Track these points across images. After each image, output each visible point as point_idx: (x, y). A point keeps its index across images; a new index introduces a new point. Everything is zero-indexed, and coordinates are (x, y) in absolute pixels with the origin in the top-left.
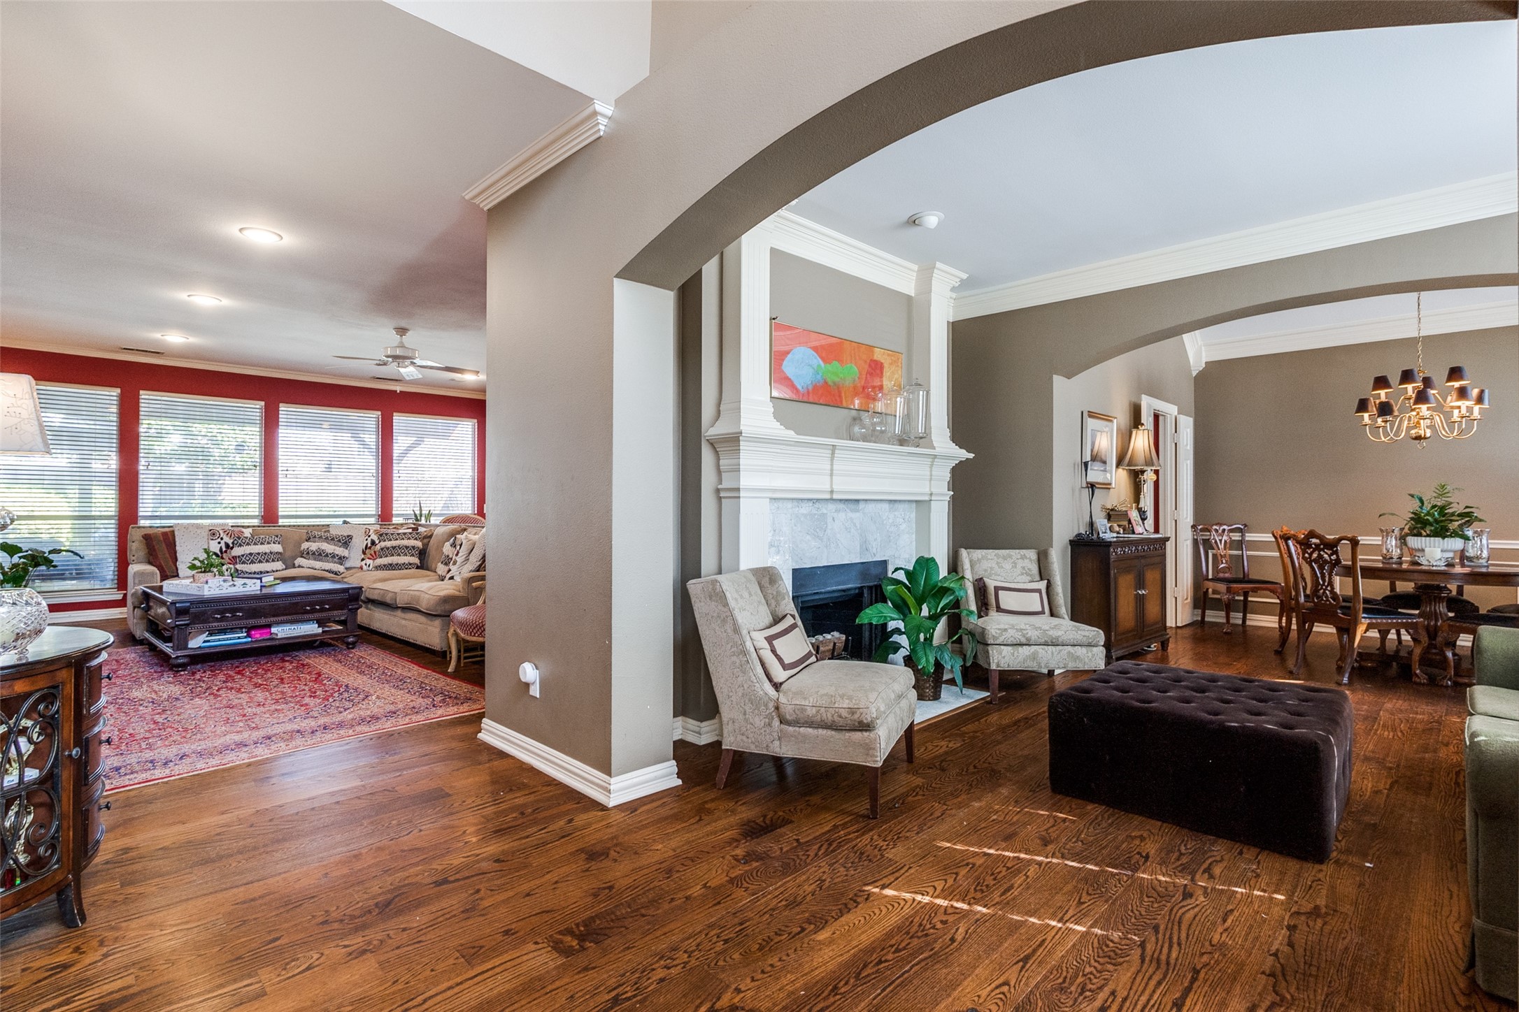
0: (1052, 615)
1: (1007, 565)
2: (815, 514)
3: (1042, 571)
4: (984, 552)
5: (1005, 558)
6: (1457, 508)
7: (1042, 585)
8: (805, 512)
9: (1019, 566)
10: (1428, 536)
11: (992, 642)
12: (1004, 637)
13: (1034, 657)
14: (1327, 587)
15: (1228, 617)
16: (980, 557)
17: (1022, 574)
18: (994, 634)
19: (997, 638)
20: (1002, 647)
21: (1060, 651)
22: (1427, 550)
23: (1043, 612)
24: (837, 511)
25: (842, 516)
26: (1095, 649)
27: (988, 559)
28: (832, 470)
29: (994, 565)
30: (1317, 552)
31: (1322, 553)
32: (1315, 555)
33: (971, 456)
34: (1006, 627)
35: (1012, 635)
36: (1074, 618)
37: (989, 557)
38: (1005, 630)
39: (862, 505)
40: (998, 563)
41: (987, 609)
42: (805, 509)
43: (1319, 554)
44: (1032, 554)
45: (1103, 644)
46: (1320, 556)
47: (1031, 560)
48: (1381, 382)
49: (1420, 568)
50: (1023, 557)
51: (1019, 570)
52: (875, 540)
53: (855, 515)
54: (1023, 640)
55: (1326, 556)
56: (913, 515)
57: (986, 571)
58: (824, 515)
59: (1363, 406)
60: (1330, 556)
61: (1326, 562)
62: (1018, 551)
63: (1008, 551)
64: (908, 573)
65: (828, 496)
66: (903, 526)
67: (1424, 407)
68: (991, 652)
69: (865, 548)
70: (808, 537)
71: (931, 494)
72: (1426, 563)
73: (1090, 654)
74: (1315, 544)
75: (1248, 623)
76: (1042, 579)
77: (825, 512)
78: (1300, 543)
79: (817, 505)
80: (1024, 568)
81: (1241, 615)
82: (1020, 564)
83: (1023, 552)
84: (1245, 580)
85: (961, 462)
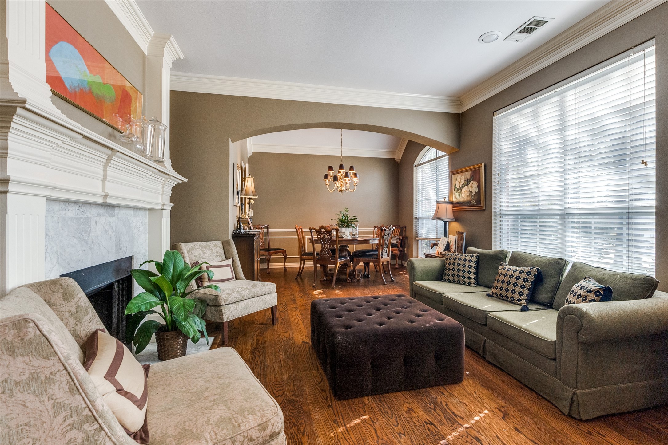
0: (236, 279)
1: (208, 252)
2: (81, 218)
3: (227, 253)
4: (192, 244)
5: (206, 247)
6: (351, 217)
7: (229, 262)
8: (72, 215)
9: (214, 251)
10: (346, 227)
11: (224, 304)
12: (230, 299)
13: (247, 307)
14: (326, 249)
15: (268, 266)
16: (191, 247)
17: (217, 256)
18: (225, 298)
19: (227, 300)
20: (229, 305)
21: (259, 300)
22: (345, 232)
23: (233, 278)
24: (99, 215)
25: (102, 220)
26: (273, 294)
27: (196, 249)
28: (105, 175)
29: (201, 252)
30: (323, 235)
31: (325, 235)
32: (322, 236)
33: (186, 180)
34: (230, 292)
35: (235, 296)
36: (248, 279)
37: (196, 247)
38: (230, 294)
39: (117, 211)
40: (202, 251)
41: (202, 282)
42: (72, 211)
43: (324, 236)
44: (219, 243)
45: (275, 291)
46: (324, 237)
47: (220, 247)
48: (331, 168)
49: (343, 239)
50: (215, 246)
51: (215, 254)
52: (126, 240)
53: (112, 220)
54: (241, 298)
55: (326, 236)
56: (147, 220)
57: (196, 256)
58: (88, 219)
59: (326, 177)
60: (328, 236)
61: (326, 239)
62: (211, 242)
63: (205, 243)
64: (158, 265)
65: (100, 200)
66: (141, 229)
67: (347, 179)
68: (223, 311)
69: (118, 247)
70: (75, 241)
71: (163, 205)
72: (346, 237)
73: (272, 298)
74: (323, 232)
75: (270, 267)
76: (227, 259)
77: (89, 215)
78: (316, 231)
79: (83, 209)
80: (217, 252)
81: (266, 264)
82: (215, 250)
83: (214, 242)
84: (269, 249)
85: (179, 183)
